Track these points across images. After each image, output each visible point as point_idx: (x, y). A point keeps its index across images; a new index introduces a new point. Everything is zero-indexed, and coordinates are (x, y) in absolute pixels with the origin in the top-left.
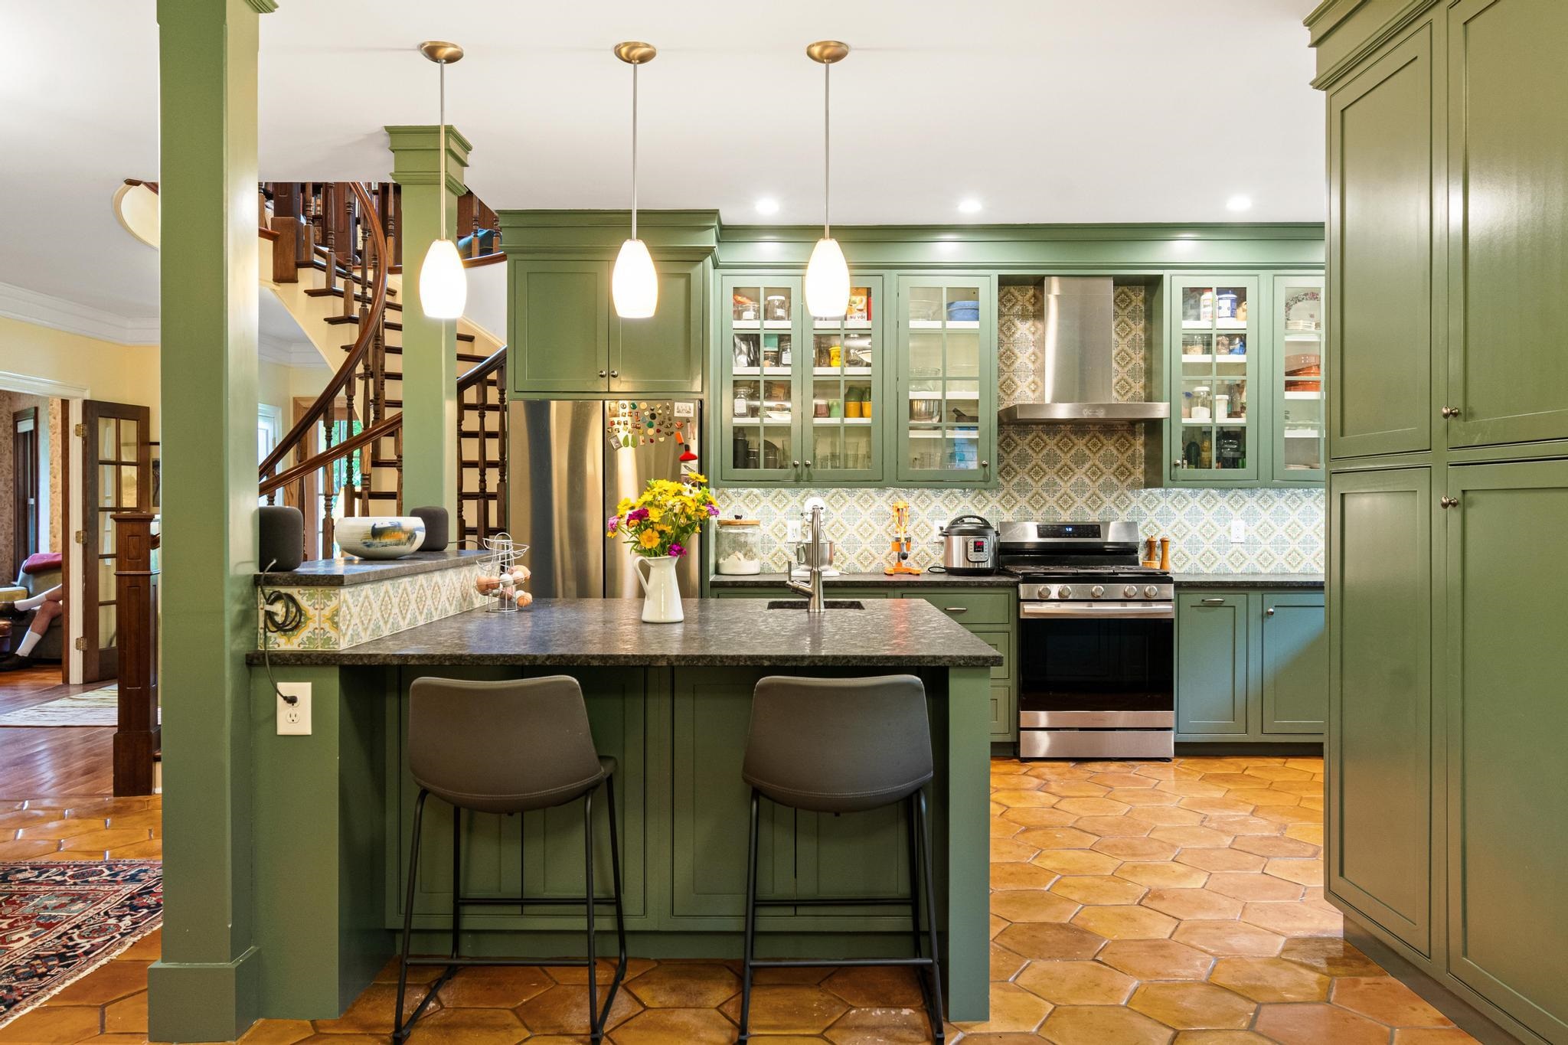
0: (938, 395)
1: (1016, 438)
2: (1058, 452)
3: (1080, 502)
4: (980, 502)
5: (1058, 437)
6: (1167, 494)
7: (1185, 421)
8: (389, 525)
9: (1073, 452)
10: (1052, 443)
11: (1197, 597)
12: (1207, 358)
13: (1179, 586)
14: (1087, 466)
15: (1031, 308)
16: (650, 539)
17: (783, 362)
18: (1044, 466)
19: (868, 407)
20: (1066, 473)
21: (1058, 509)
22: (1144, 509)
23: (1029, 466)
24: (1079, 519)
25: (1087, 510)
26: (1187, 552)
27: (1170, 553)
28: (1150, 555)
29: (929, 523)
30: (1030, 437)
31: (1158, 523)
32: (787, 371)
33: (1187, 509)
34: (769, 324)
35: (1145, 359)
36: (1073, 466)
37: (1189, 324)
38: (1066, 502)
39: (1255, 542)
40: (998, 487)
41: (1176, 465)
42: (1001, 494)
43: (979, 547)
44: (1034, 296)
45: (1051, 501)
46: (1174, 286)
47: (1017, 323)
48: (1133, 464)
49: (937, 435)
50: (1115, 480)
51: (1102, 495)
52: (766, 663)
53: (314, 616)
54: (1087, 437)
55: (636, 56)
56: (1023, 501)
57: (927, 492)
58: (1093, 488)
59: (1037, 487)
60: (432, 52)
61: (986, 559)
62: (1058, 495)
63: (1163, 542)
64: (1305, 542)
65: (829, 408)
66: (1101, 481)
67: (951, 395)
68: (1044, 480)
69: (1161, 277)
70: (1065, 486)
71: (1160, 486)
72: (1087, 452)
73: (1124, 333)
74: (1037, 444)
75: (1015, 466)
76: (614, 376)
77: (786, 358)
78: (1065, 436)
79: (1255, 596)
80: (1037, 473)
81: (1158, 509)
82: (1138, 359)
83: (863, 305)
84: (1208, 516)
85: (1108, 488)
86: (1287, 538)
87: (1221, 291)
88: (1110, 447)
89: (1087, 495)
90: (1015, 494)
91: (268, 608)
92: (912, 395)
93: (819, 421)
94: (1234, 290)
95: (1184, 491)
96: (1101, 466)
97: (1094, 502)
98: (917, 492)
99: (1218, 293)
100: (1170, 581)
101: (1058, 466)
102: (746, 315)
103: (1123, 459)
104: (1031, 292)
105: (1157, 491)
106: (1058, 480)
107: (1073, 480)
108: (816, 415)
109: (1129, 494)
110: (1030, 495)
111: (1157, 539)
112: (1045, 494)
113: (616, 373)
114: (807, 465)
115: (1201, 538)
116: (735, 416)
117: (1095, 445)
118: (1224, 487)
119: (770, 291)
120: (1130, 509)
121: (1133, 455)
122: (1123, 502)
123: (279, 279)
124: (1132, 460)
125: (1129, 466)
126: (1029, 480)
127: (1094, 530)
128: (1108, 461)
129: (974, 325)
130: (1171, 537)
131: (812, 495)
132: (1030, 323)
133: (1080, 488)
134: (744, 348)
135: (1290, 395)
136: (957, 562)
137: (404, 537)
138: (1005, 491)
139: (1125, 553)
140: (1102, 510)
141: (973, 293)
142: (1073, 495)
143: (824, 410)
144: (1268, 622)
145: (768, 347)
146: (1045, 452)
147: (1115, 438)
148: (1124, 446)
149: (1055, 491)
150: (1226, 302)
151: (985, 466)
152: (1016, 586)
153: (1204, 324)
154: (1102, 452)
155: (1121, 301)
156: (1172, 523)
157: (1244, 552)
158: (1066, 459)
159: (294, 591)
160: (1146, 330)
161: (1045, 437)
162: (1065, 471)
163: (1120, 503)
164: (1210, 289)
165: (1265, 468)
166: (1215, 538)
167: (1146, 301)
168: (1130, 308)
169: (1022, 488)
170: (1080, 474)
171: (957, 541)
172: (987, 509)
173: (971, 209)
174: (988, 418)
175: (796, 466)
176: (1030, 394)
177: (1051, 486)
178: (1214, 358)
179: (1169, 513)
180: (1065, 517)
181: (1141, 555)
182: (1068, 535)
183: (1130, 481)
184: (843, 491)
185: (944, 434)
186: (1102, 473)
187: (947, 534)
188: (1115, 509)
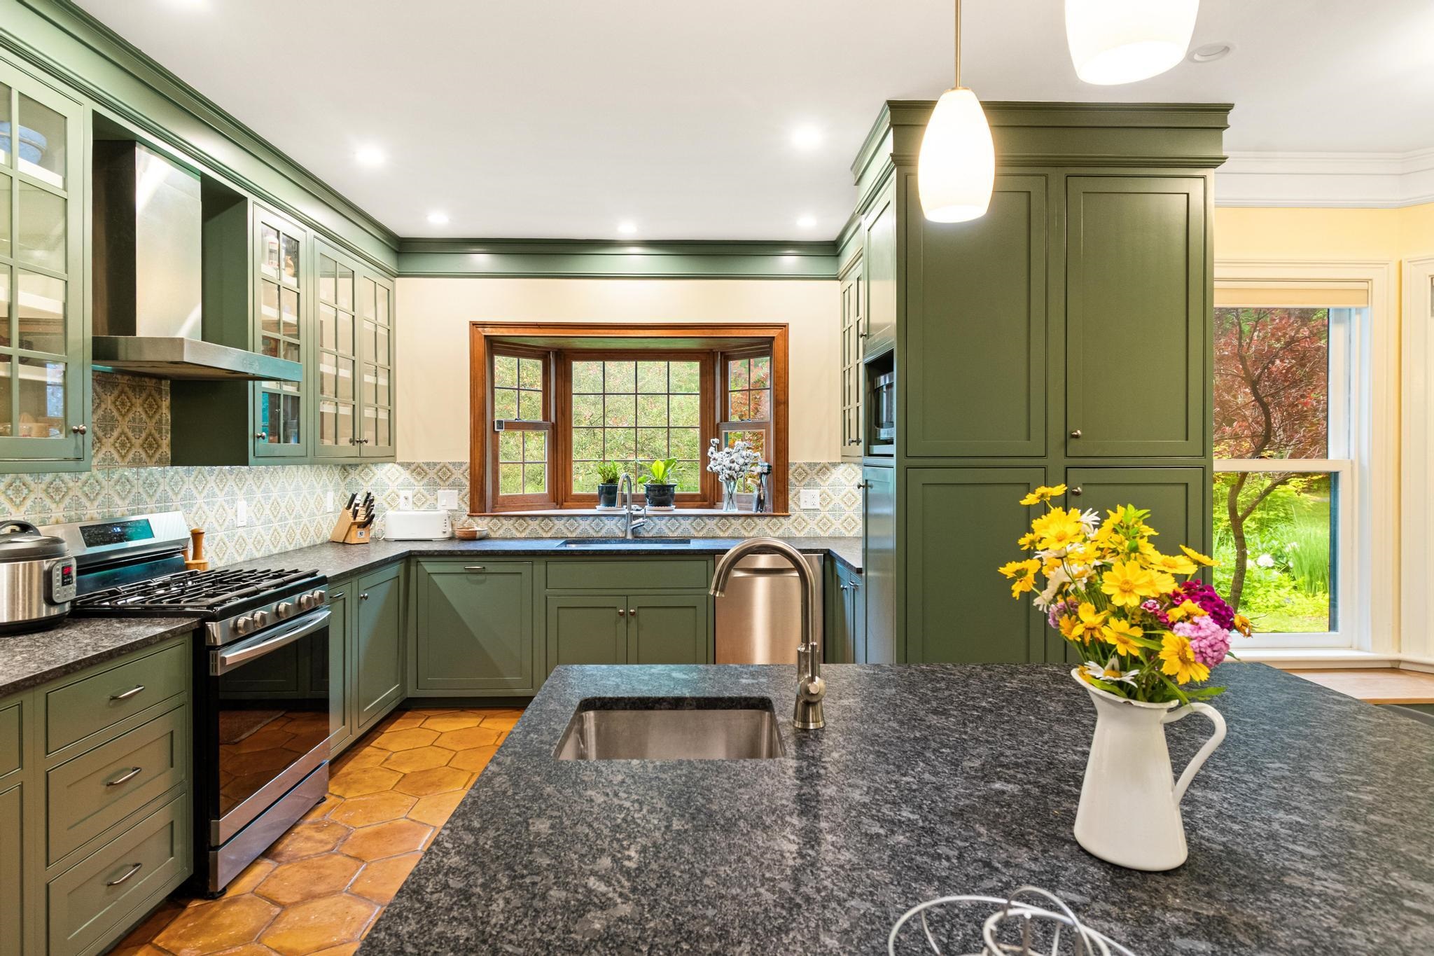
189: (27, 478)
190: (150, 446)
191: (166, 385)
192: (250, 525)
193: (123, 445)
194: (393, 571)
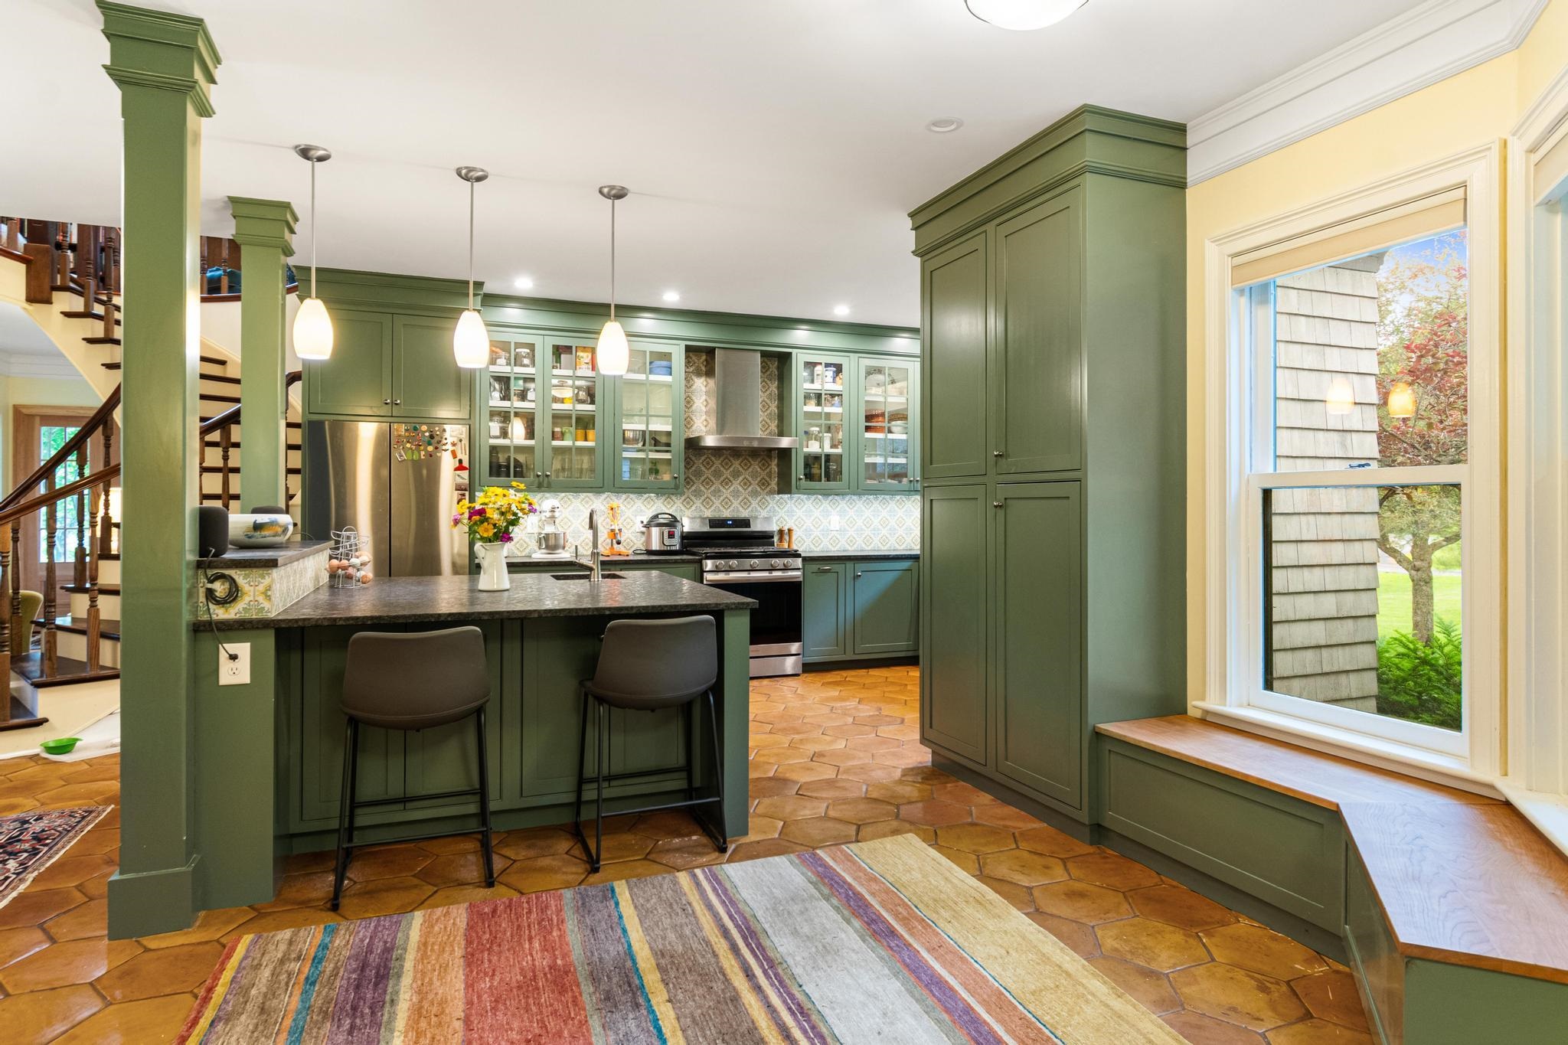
0: (643, 427)
1: (693, 458)
2: (722, 469)
3: (736, 503)
4: (669, 503)
5: (722, 459)
6: (791, 498)
7: (805, 450)
8: (268, 521)
9: (731, 469)
10: (717, 463)
11: (814, 567)
12: (818, 409)
13: (805, 559)
14: (741, 478)
15: (703, 368)
16: (486, 530)
17: (529, 398)
18: (713, 479)
19: (591, 434)
20: (727, 484)
21: (722, 508)
22: (777, 508)
23: (703, 478)
24: (735, 515)
25: (741, 509)
26: (804, 537)
27: (794, 538)
28: (781, 539)
29: (633, 518)
30: (703, 458)
31: (786, 518)
32: (532, 405)
33: (804, 509)
34: (518, 369)
35: (778, 408)
36: (732, 479)
37: (808, 386)
38: (727, 503)
39: (845, 530)
40: (682, 494)
41: (800, 479)
42: (683, 498)
43: (671, 535)
44: (706, 360)
45: (717, 503)
46: (799, 359)
47: (696, 379)
48: (770, 477)
49: (641, 455)
50: (759, 489)
51: (750, 499)
52: (607, 613)
53: (250, 591)
54: (741, 459)
55: (471, 176)
56: (698, 503)
57: (632, 496)
58: (744, 493)
59: (707, 493)
60: (305, 153)
61: (676, 543)
62: (722, 498)
63: (790, 530)
64: (874, 530)
65: (563, 434)
66: (750, 489)
67: (653, 427)
68: (713, 488)
69: (791, 353)
70: (726, 492)
71: (790, 492)
72: (741, 469)
73: (765, 388)
74: (708, 464)
75: (693, 478)
76: (397, 404)
77: (531, 395)
78: (727, 458)
79: (850, 565)
80: (708, 483)
81: (786, 509)
82: (773, 407)
83: (588, 360)
84: (817, 513)
85: (755, 494)
86: (864, 527)
87: (827, 365)
88: (756, 466)
89: (741, 499)
90: (693, 498)
91: (209, 586)
92: (625, 426)
93: (556, 443)
94: (835, 365)
95: (802, 496)
96: (750, 479)
97: (746, 503)
98: (624, 496)
99: (826, 367)
100: (799, 556)
101: (722, 479)
102: (499, 361)
103: (764, 474)
104: (704, 357)
105: (786, 496)
106: (721, 488)
107: (732, 488)
108: (553, 438)
109: (768, 498)
110: (703, 498)
111: (786, 529)
112: (713, 498)
113: (399, 401)
114: (547, 476)
115: (812, 528)
116: (491, 437)
117: (746, 465)
118: (826, 493)
119: (518, 345)
120: (768, 508)
121: (770, 472)
122: (764, 503)
123: (31, 299)
124: (770, 475)
125: (768, 479)
126: (703, 488)
127: (746, 523)
128: (754, 475)
129: (668, 379)
130: (794, 528)
131: (547, 498)
132: (702, 379)
133: (736, 494)
134: (497, 386)
135: (868, 435)
136: (655, 546)
137: (280, 530)
138: (686, 496)
139: (765, 538)
140: (750, 509)
141: (667, 356)
142: (731, 498)
143: (559, 435)
144: (858, 583)
145: (516, 386)
146: (713, 468)
147: (759, 460)
148: (765, 465)
149: (720, 496)
150: (830, 373)
151: (676, 478)
152: (700, 562)
153: (816, 386)
154: (750, 470)
155: (765, 368)
156: (795, 518)
157: (839, 537)
158: (727, 474)
159: (231, 572)
160: (778, 388)
161: (713, 458)
162: (727, 482)
163: (763, 504)
164: (821, 364)
165: (853, 484)
166: (821, 527)
167: (778, 368)
168: (768, 373)
169: (698, 494)
170: (736, 485)
171: (655, 531)
172: (674, 508)
173: (671, 298)
174: (678, 444)
175: (538, 476)
176: (703, 428)
177: (716, 493)
178: (823, 409)
179: (793, 511)
180: (726, 514)
181: (776, 539)
182: (730, 526)
183: (768, 489)
184: (570, 495)
185: (647, 455)
186: (751, 484)
187: (648, 526)
188: (759, 509)
189: (674, 498)
190: (763, 484)
191: (775, 454)
192: (842, 531)
193: (745, 484)
194: (906, 564)
